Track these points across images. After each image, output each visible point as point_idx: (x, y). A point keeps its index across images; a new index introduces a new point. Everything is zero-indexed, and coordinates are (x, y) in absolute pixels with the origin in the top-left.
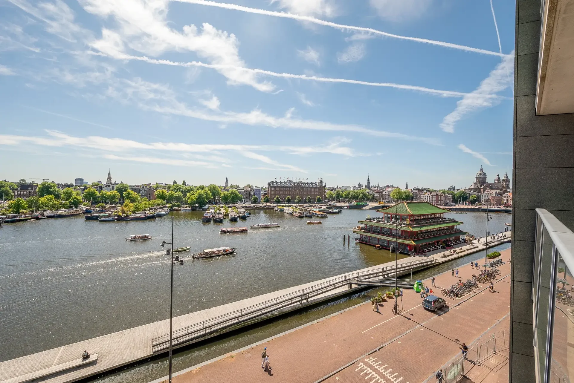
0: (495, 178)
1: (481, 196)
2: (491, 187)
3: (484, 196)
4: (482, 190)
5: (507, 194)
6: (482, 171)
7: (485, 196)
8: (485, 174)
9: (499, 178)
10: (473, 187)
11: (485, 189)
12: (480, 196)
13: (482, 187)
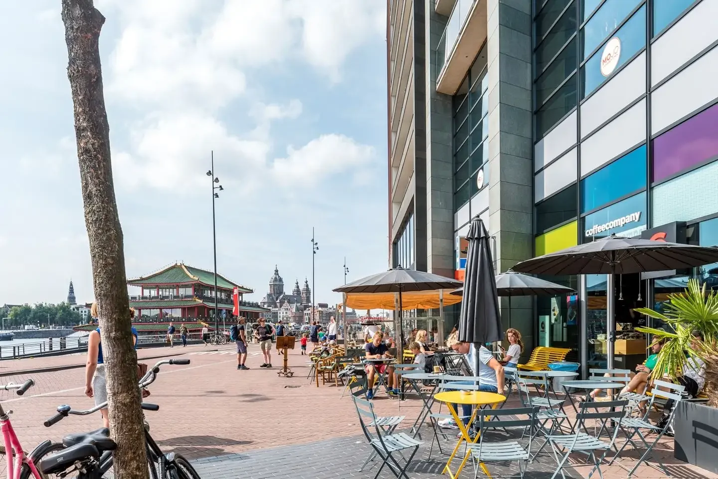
0: (294, 287)
1: (279, 313)
2: (290, 300)
3: (281, 313)
4: (278, 305)
5: (309, 310)
6: (278, 274)
7: (283, 313)
8: (281, 280)
9: (298, 287)
10: (266, 300)
11: (282, 303)
12: (277, 313)
13: (278, 301)
